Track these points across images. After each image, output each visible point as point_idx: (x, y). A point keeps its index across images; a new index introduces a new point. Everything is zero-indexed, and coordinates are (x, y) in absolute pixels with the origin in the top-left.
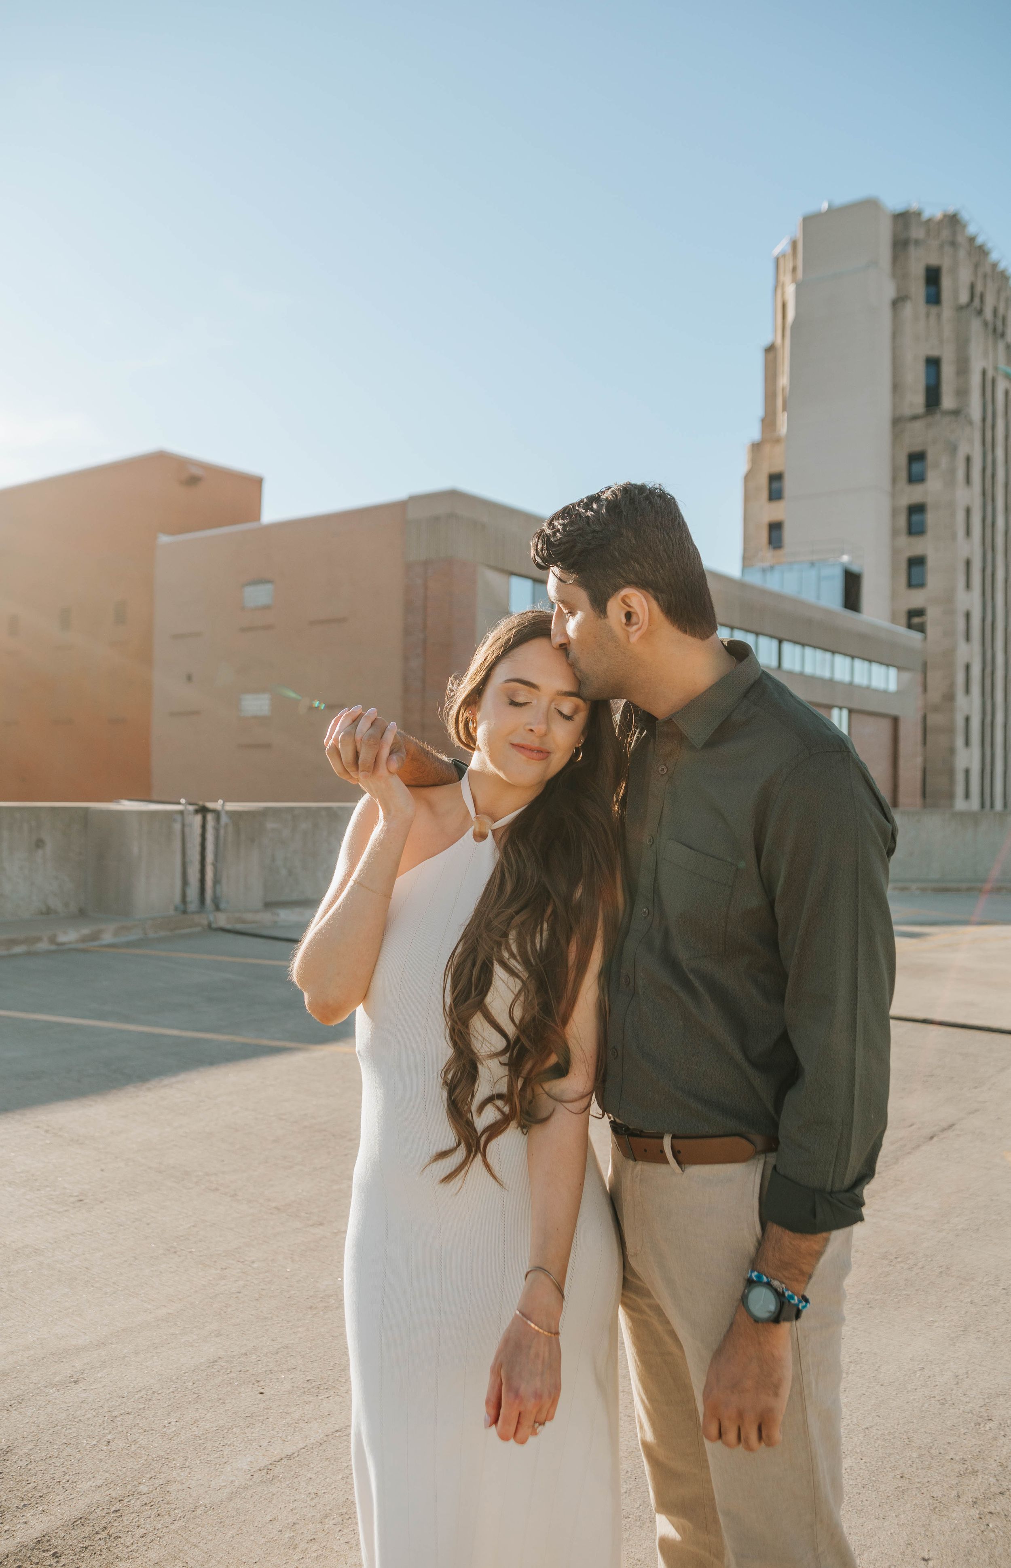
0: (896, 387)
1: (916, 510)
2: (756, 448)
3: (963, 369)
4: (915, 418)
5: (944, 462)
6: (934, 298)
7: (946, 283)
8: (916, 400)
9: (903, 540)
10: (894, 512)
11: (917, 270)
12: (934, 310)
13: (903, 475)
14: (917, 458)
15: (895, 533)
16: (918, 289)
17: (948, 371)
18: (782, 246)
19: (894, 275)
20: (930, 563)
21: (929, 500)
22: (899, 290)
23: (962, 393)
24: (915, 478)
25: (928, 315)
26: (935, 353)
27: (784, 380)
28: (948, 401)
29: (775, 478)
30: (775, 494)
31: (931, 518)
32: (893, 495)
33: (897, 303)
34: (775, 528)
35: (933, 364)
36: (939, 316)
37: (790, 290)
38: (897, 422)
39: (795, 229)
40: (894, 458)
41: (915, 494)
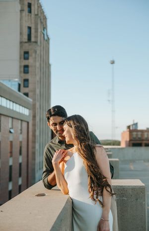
0: (21, 34)
1: (26, 67)
3: (36, 31)
4: (26, 42)
5: (34, 55)
6: (30, 12)
7: (33, 8)
8: (25, 38)
9: (23, 74)
10: (20, 67)
11: (26, 3)
12: (30, 14)
13: (23, 57)
14: (26, 53)
15: (20, 72)
16: (26, 8)
17: (33, 31)
19: (20, 3)
20: (30, 81)
21: (30, 65)
22: (21, 7)
23: (36, 37)
24: (26, 58)
25: (28, 15)
26: (30, 26)
28: (33, 39)
31: (30, 69)
32: (20, 62)
33: (22, 11)
35: (30, 28)
36: (31, 16)
38: (21, 43)
40: (20, 52)
41: (26, 62)
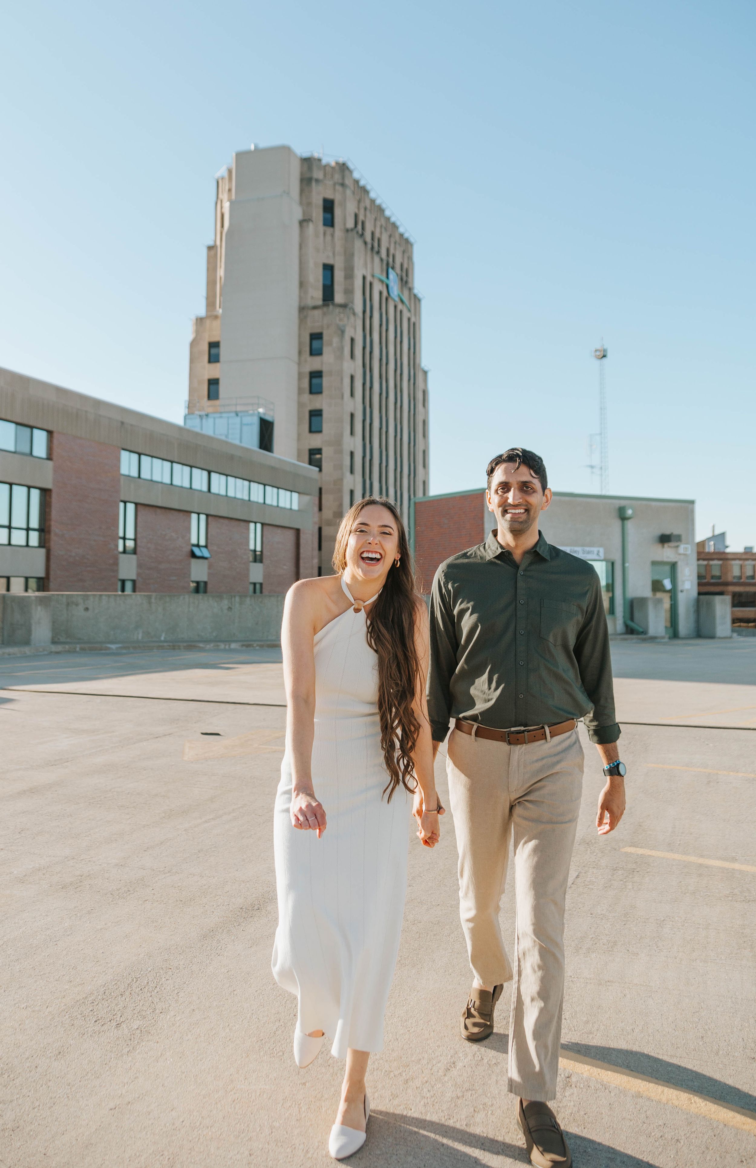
0: (302, 284)
1: (316, 375)
2: (200, 321)
3: (349, 275)
4: (315, 308)
5: (335, 340)
6: (329, 222)
7: (338, 211)
8: (316, 294)
9: (307, 396)
10: (300, 375)
11: (318, 202)
12: (329, 230)
13: (307, 349)
14: (316, 336)
15: (300, 391)
16: (318, 214)
17: (339, 275)
18: (222, 172)
19: (301, 203)
20: (325, 415)
21: (325, 369)
22: (304, 213)
23: (349, 291)
24: (315, 352)
25: (325, 234)
26: (330, 261)
27: (221, 272)
28: (339, 297)
29: (214, 345)
30: (213, 359)
31: (326, 381)
32: (299, 364)
33: (303, 222)
34: (213, 383)
35: (329, 269)
36: (333, 235)
37: (227, 205)
38: (302, 309)
39: (230, 161)
40: (300, 336)
41: (315, 363)
